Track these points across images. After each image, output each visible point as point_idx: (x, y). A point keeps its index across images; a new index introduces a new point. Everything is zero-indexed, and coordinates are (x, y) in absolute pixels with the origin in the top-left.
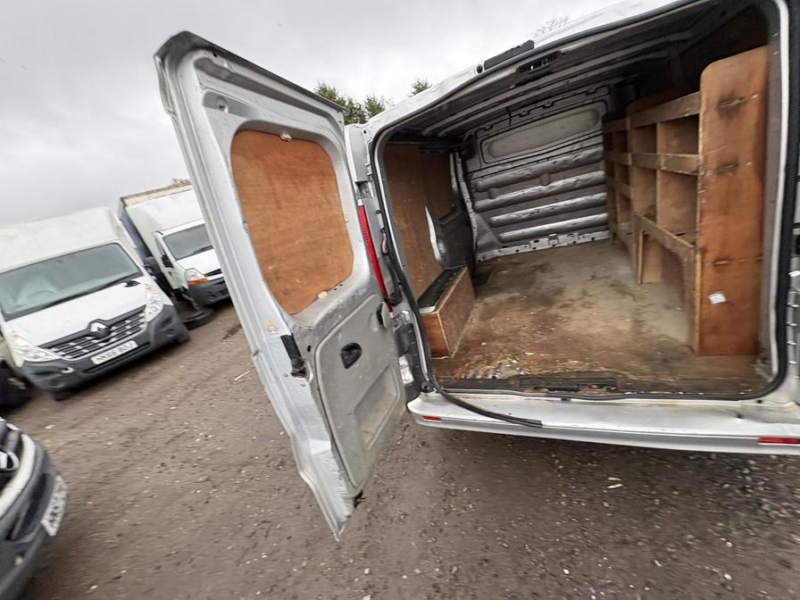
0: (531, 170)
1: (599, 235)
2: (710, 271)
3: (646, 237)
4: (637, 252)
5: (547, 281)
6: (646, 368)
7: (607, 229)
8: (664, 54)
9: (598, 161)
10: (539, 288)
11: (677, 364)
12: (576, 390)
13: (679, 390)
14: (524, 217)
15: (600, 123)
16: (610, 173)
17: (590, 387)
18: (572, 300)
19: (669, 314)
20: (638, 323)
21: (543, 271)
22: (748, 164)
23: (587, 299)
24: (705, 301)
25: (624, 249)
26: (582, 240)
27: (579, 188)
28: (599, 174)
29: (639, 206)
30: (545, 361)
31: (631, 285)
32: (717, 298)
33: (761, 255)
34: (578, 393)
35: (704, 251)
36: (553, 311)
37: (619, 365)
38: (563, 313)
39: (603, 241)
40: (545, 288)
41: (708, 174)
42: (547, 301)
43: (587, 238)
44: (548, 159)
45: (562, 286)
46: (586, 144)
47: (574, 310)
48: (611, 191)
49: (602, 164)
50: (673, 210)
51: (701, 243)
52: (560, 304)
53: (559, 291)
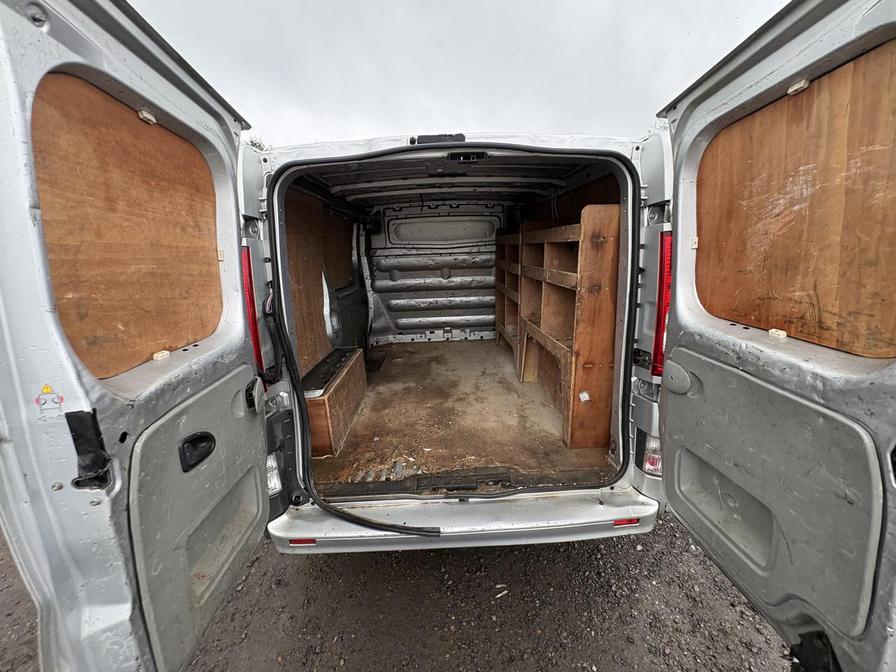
0: (433, 260)
1: (487, 335)
2: (581, 372)
3: (530, 339)
4: (521, 353)
5: (441, 373)
6: (532, 462)
7: (494, 330)
8: (545, 193)
9: (491, 267)
10: (433, 380)
11: (555, 457)
12: (474, 489)
13: (559, 482)
14: (422, 305)
15: (494, 235)
16: (500, 278)
17: (487, 484)
18: (467, 394)
19: (546, 411)
20: (523, 418)
21: (439, 362)
22: (606, 289)
23: (479, 394)
24: (577, 398)
25: (509, 349)
26: (472, 338)
27: (475, 288)
28: (491, 279)
29: (525, 311)
30: (443, 458)
31: (516, 384)
32: (585, 397)
33: (613, 362)
34: (476, 492)
35: (578, 355)
36: (449, 404)
37: (511, 460)
38: (459, 407)
39: (489, 341)
40: (440, 380)
41: (582, 291)
42: (443, 393)
43: (476, 336)
44: (450, 254)
45: (457, 379)
46: (483, 249)
47: (469, 404)
48: (500, 295)
49: (494, 270)
50: (552, 318)
51: (576, 347)
52: (455, 397)
53: (454, 385)
